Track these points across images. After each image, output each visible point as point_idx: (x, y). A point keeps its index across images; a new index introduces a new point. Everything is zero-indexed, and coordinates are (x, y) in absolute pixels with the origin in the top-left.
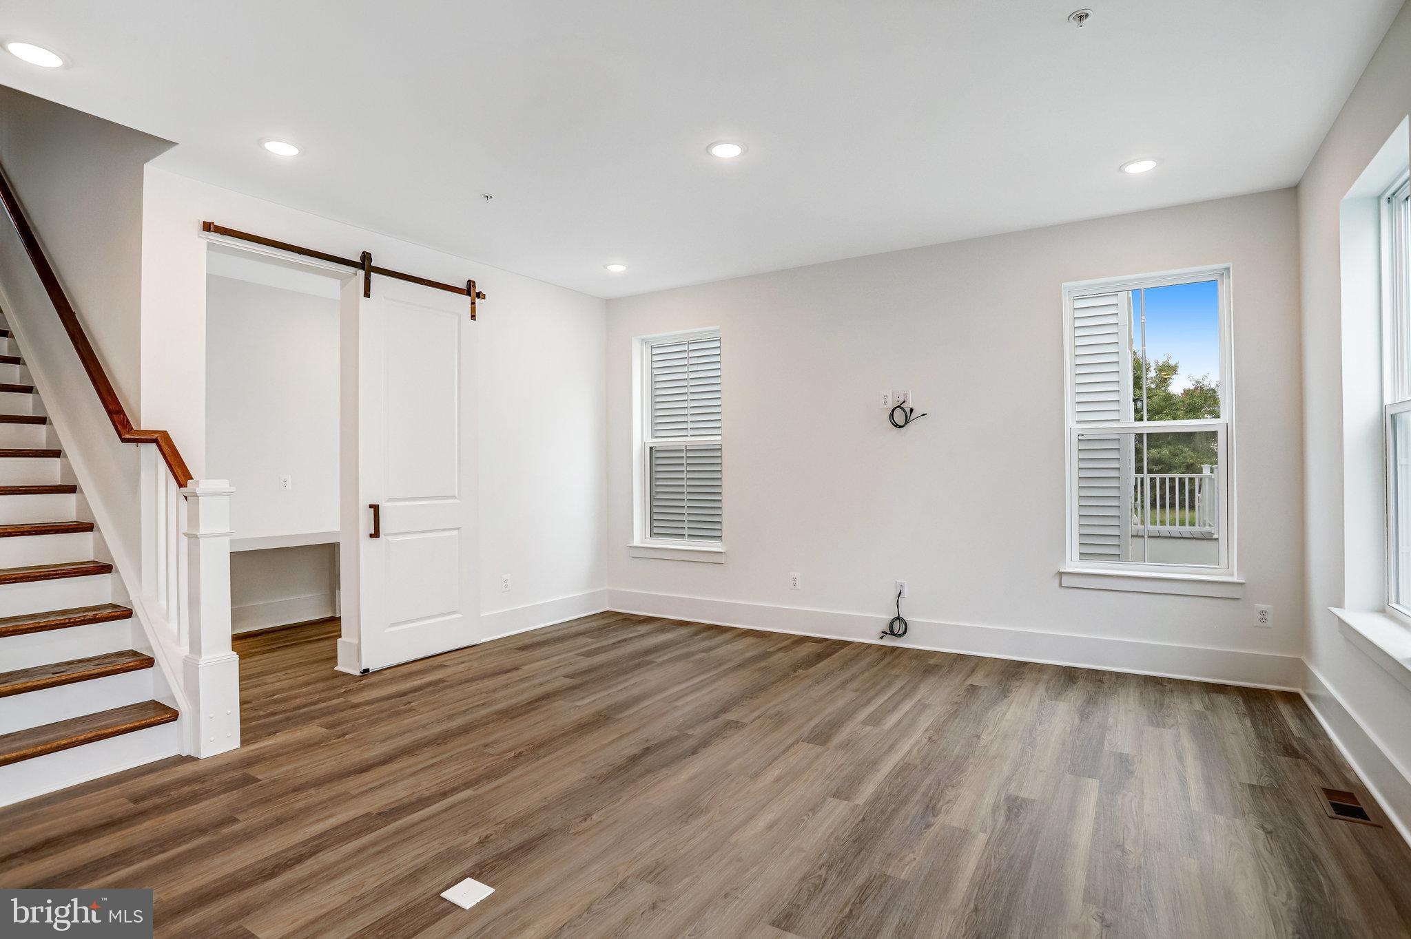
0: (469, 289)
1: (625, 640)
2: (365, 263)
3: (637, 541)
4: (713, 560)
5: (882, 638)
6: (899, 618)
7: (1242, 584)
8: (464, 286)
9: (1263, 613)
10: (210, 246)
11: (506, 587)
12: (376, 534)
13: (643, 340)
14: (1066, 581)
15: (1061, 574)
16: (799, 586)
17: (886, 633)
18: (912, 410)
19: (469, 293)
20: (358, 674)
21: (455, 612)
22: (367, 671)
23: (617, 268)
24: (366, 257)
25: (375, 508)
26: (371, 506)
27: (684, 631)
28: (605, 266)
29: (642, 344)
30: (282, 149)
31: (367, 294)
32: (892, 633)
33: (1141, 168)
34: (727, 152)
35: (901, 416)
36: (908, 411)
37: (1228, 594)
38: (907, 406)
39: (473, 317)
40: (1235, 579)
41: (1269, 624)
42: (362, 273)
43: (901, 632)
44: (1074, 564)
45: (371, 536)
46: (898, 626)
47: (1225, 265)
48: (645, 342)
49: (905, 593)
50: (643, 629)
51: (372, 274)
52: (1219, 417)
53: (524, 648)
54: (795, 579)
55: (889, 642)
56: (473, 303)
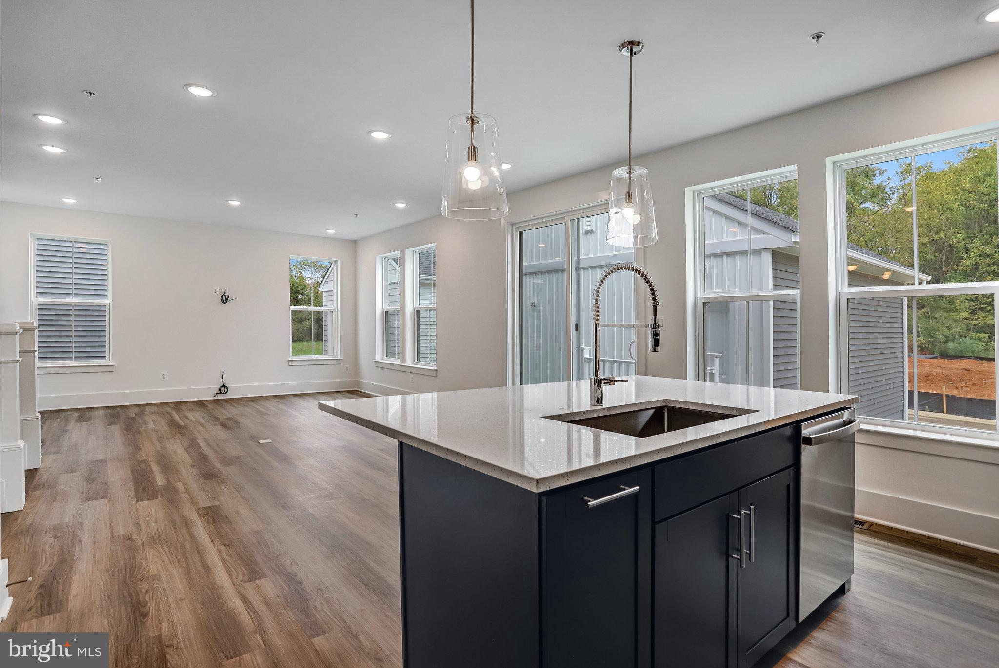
5: (216, 396)
6: (224, 386)
7: (342, 359)
9: (347, 368)
14: (291, 363)
15: (289, 361)
16: (167, 377)
17: (217, 394)
18: (228, 296)
23: (70, 200)
32: (221, 393)
35: (224, 299)
36: (227, 297)
37: (337, 363)
38: (227, 295)
40: (340, 358)
41: (348, 371)
43: (226, 392)
44: (292, 358)
46: (223, 389)
49: (226, 375)
54: (164, 376)
55: (218, 397)
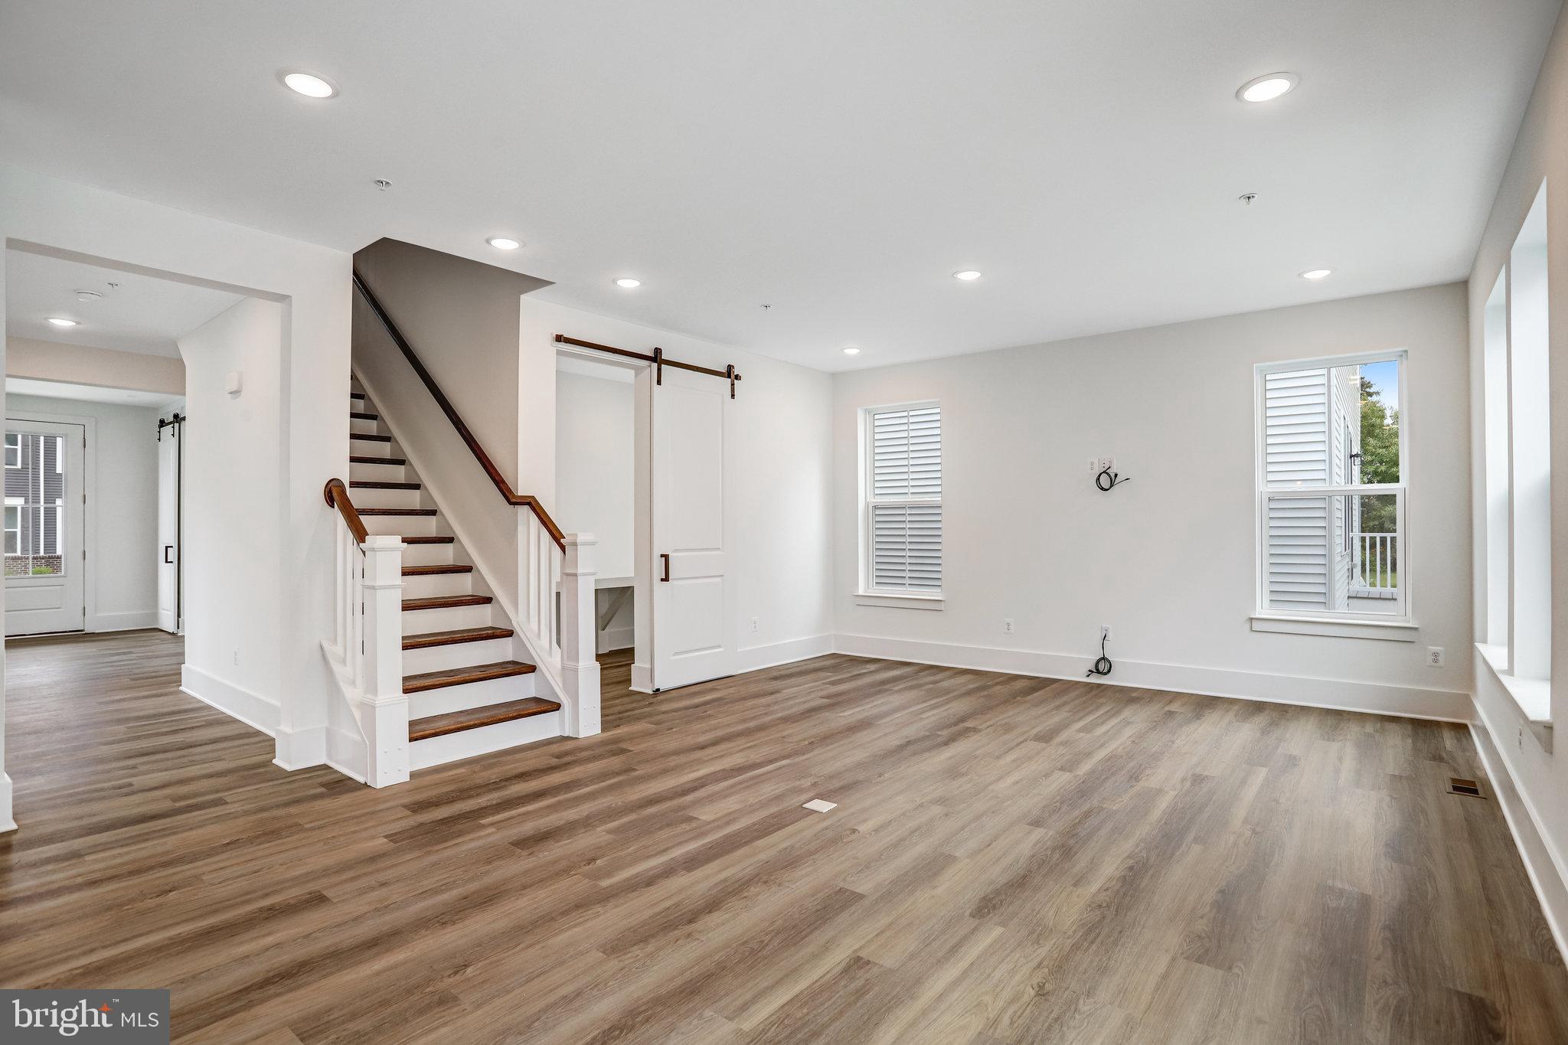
0: (729, 373)
1: (860, 674)
2: (656, 357)
3: (861, 592)
4: (934, 607)
5: (1088, 676)
6: (1104, 658)
7: (1416, 629)
8: (724, 370)
9: (1436, 655)
10: (559, 353)
11: (755, 628)
12: (666, 579)
13: (866, 410)
14: (1256, 626)
15: (1251, 619)
16: (1012, 627)
17: (1093, 672)
18: (1116, 475)
19: (729, 376)
20: (651, 693)
21: (719, 646)
22: (658, 690)
23: (852, 351)
24: (658, 351)
25: (666, 557)
26: (662, 556)
27: (908, 669)
28: (842, 350)
29: (866, 414)
30: (629, 284)
31: (659, 382)
32: (1098, 672)
33: (1317, 275)
34: (969, 276)
35: (1107, 480)
36: (1113, 476)
37: (1406, 637)
38: (1112, 472)
39: (733, 396)
40: (1410, 624)
41: (1441, 662)
42: (655, 366)
43: (1106, 671)
44: (1263, 609)
45: (662, 580)
46: (1102, 667)
47: (1405, 349)
48: (867, 411)
49: (1110, 636)
50: (872, 667)
51: (663, 366)
52: (1398, 481)
53: (776, 678)
54: (1008, 625)
55: (1095, 679)
56: (733, 385)
